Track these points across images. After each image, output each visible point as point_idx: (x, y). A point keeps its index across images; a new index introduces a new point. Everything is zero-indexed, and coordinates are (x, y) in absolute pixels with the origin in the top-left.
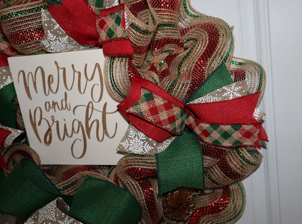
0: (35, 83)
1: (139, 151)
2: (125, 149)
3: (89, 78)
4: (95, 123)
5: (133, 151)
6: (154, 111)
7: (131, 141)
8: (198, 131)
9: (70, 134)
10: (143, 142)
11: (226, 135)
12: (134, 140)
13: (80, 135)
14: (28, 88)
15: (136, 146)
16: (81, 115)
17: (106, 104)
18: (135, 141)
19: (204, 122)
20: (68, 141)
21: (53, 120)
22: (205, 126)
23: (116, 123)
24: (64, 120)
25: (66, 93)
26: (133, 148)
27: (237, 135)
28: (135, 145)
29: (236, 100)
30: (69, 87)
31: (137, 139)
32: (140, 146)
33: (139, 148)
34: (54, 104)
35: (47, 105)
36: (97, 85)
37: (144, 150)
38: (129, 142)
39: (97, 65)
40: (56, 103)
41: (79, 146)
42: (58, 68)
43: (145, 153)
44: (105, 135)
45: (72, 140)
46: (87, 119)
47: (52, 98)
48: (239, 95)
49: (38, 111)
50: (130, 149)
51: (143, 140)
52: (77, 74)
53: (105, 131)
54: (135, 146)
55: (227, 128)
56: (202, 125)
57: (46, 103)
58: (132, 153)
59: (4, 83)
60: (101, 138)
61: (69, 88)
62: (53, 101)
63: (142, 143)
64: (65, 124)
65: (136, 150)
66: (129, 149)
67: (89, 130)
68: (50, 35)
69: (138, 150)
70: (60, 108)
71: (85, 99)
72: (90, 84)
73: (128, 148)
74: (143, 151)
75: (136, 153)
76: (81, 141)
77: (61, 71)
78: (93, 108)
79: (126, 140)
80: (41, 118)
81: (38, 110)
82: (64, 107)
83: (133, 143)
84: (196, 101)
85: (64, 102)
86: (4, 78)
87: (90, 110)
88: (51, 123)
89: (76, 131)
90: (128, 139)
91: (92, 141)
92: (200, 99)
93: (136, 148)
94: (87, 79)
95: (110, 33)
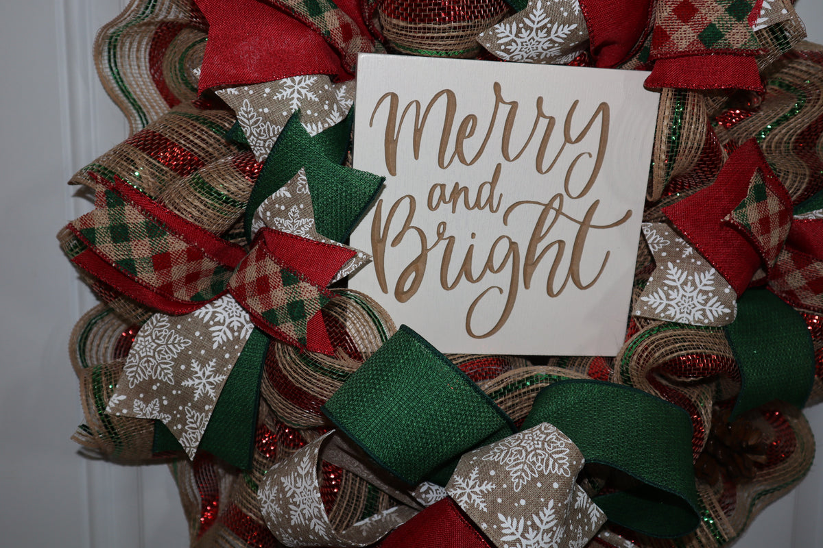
0: (418, 132)
1: (691, 318)
2: (657, 311)
3: (574, 137)
4: (556, 247)
5: (678, 316)
6: (765, 223)
7: (673, 294)
9: (475, 274)
10: (705, 297)
12: (681, 292)
13: (504, 278)
14: (396, 142)
15: (686, 305)
16: (521, 228)
17: (596, 203)
18: (685, 294)
20: (467, 291)
21: (441, 235)
23: (608, 253)
24: (473, 235)
25: (499, 166)
26: (677, 309)
28: (683, 302)
30: (512, 153)
31: (689, 288)
32: (695, 306)
33: (694, 311)
34: (457, 191)
35: (438, 191)
36: (588, 155)
37: (704, 315)
38: (668, 295)
39: (604, 108)
40: (466, 189)
41: (493, 305)
42: (499, 99)
43: (706, 321)
44: (570, 279)
45: (478, 288)
46: (536, 237)
47: (456, 174)
49: (403, 210)
50: (671, 312)
51: (705, 293)
52: (543, 123)
53: (573, 273)
54: (683, 304)
56: (818, 267)
57: (435, 186)
58: (674, 321)
59: (327, 122)
60: (556, 288)
61: (512, 155)
62: (457, 184)
63: (701, 298)
64: (472, 247)
65: (685, 315)
66: (668, 313)
67: (531, 263)
68: (537, 14)
69: (690, 314)
70: (472, 202)
71: (551, 185)
72: (571, 151)
73: (665, 310)
74: (701, 317)
75: (683, 322)
76: (501, 291)
77: (504, 110)
78: (559, 212)
79: (657, 292)
80: (407, 226)
81: (405, 204)
82: (483, 201)
83: (679, 299)
85: (487, 188)
86: (326, 107)
87: (552, 213)
88: (431, 238)
89: (496, 266)
90: (663, 290)
91: (532, 297)
93: (686, 310)
94: (568, 139)
95: (710, 34)
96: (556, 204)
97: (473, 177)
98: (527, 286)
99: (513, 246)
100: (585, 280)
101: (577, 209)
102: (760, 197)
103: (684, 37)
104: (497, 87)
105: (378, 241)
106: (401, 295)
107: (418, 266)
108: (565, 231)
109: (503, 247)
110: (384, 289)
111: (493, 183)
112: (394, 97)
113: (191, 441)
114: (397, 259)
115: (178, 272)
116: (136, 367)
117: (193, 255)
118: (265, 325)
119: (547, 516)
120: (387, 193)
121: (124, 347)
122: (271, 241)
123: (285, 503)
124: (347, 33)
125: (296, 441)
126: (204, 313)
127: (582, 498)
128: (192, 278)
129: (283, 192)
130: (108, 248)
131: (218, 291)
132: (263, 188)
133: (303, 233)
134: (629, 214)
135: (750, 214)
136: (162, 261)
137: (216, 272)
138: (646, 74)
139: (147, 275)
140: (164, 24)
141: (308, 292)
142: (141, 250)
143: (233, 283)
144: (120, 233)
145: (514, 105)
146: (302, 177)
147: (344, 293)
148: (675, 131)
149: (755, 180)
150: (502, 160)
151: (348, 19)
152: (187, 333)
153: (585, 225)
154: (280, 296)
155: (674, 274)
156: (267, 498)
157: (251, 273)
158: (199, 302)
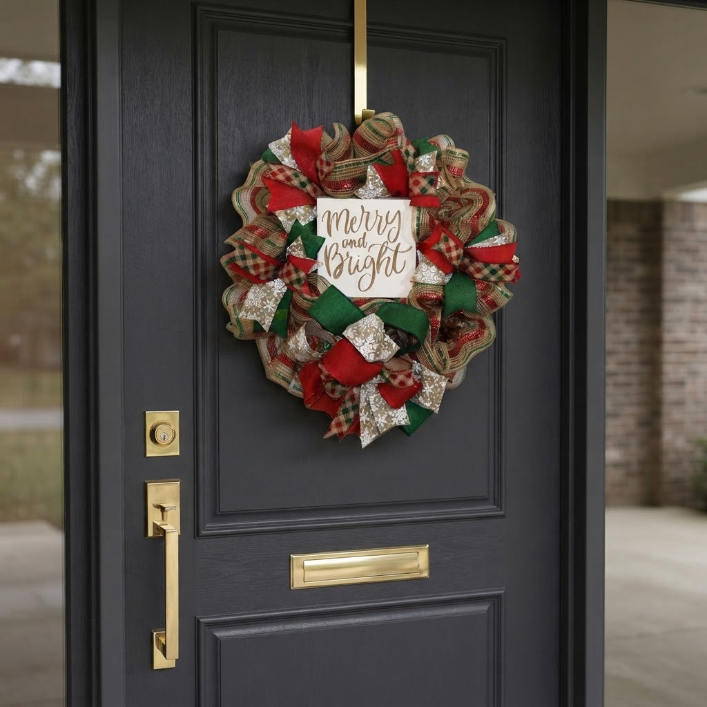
0: (337, 224)
1: (430, 282)
2: (417, 279)
3: (389, 222)
4: (387, 259)
5: (424, 281)
6: (449, 248)
8: (471, 269)
9: (360, 269)
10: (434, 274)
11: (493, 272)
13: (370, 271)
14: (330, 225)
16: (374, 254)
17: (399, 244)
19: (478, 261)
20: (358, 275)
21: (348, 255)
22: (479, 265)
23: (405, 261)
24: (358, 256)
25: (365, 233)
27: (501, 272)
29: (502, 246)
30: (369, 228)
34: (352, 241)
35: (345, 242)
36: (395, 228)
38: (422, 274)
39: (399, 212)
40: (354, 241)
41: (366, 282)
42: (363, 211)
43: (435, 283)
44: (393, 270)
45: (362, 273)
46: (380, 256)
47: (351, 236)
48: (504, 244)
51: (434, 272)
52: (379, 218)
53: (394, 267)
55: (495, 266)
56: (476, 264)
57: (344, 240)
59: (308, 220)
60: (389, 273)
62: (351, 239)
64: (358, 260)
65: (428, 281)
67: (379, 265)
68: (371, 186)
69: (430, 280)
70: (357, 245)
71: (383, 238)
72: (389, 227)
74: (433, 281)
75: (427, 283)
76: (370, 275)
77: (365, 214)
78: (387, 247)
80: (336, 253)
81: (335, 246)
82: (361, 244)
84: (474, 246)
85: (361, 240)
87: (384, 248)
88: (345, 257)
89: (367, 266)
91: (380, 276)
92: (477, 244)
94: (387, 223)
95: (424, 190)
96: (386, 244)
97: (356, 237)
98: (378, 273)
99: (372, 259)
100: (398, 270)
101: (393, 246)
102: (446, 240)
103: (417, 190)
104: (362, 207)
105: (327, 258)
106: (335, 277)
107: (340, 267)
108: (390, 254)
109: (369, 260)
110: (330, 275)
111: (364, 239)
112: (329, 212)
113: (266, 327)
114: (334, 264)
115: (262, 270)
116: (247, 303)
117: (266, 265)
118: (290, 287)
119: (370, 338)
120: (328, 243)
121: (246, 294)
122: (291, 259)
123: (296, 343)
124: (315, 191)
125: (299, 326)
126: (271, 284)
127: (387, 338)
128: (266, 273)
129: (294, 243)
130: (240, 263)
131: (275, 277)
132: (288, 243)
133: (300, 256)
134: (411, 247)
135: (442, 246)
136: (256, 266)
137: (275, 270)
138: (410, 201)
139: (252, 272)
140: (256, 188)
141: (302, 274)
142: (250, 262)
143: (280, 274)
144: (244, 258)
145: (369, 213)
146: (299, 238)
147: (317, 276)
148: (418, 219)
149: (443, 235)
150: (366, 231)
151: (315, 186)
152: (265, 291)
153: (396, 252)
154: (294, 276)
155: (423, 266)
156: (291, 344)
157: (285, 270)
158: (269, 280)
